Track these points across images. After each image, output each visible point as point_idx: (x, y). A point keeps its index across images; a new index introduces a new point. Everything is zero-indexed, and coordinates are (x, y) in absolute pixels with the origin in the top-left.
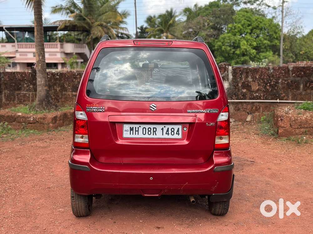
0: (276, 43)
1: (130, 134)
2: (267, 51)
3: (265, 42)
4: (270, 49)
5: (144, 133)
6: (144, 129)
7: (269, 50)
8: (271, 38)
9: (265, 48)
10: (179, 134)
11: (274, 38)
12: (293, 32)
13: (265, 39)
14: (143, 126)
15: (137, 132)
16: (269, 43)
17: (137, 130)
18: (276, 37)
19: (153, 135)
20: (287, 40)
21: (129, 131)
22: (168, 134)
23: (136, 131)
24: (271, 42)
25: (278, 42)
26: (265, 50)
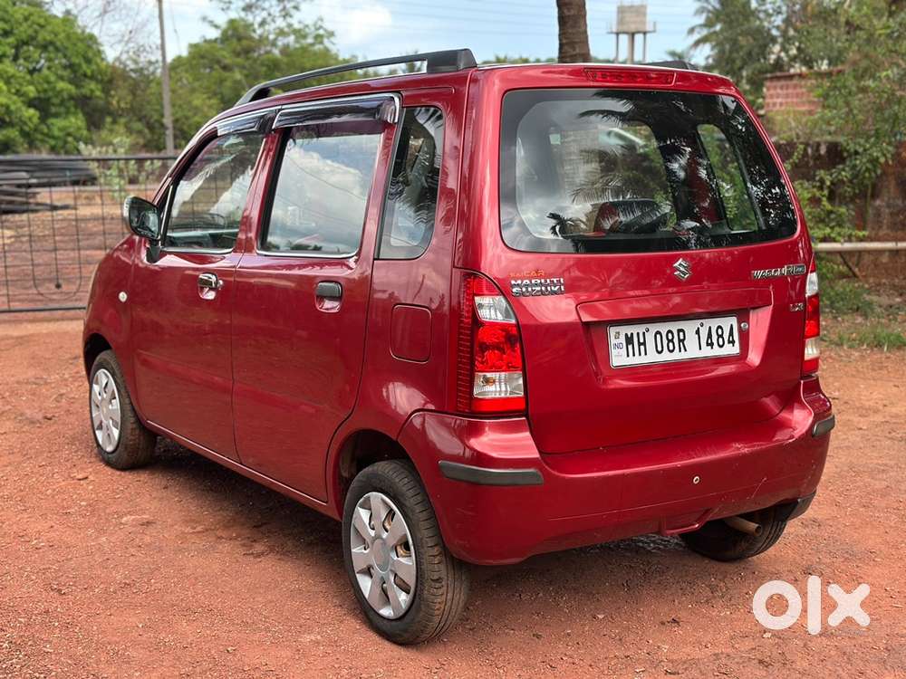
0: (92, 91)
1: (628, 356)
2: (68, 113)
3: (61, 85)
4: (76, 107)
5: (660, 349)
6: (658, 336)
7: (73, 109)
8: (77, 76)
9: (62, 103)
10: (733, 342)
11: (85, 75)
12: (136, 62)
13: (61, 78)
14: (654, 328)
15: (642, 347)
16: (72, 89)
17: (642, 341)
18: (89, 73)
19: (680, 351)
20: (120, 83)
21: (625, 344)
22: (711, 345)
23: (640, 344)
24: (78, 86)
25: (98, 89)
26: (62, 110)
